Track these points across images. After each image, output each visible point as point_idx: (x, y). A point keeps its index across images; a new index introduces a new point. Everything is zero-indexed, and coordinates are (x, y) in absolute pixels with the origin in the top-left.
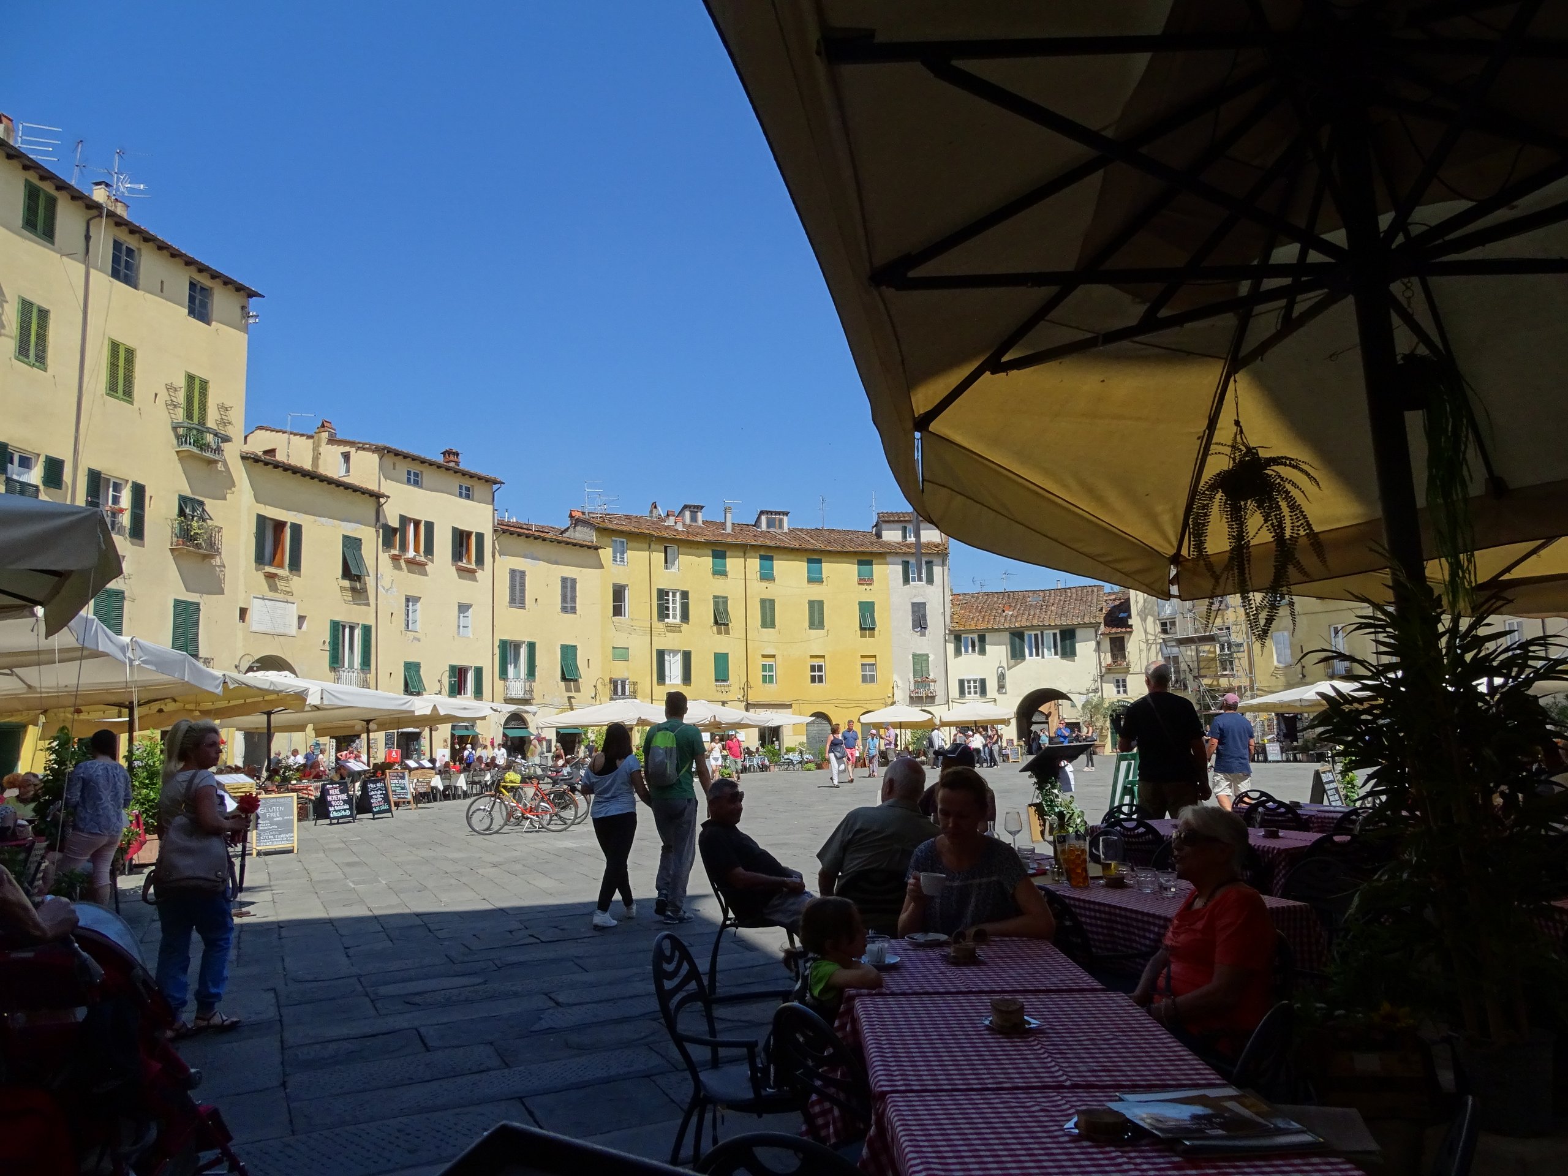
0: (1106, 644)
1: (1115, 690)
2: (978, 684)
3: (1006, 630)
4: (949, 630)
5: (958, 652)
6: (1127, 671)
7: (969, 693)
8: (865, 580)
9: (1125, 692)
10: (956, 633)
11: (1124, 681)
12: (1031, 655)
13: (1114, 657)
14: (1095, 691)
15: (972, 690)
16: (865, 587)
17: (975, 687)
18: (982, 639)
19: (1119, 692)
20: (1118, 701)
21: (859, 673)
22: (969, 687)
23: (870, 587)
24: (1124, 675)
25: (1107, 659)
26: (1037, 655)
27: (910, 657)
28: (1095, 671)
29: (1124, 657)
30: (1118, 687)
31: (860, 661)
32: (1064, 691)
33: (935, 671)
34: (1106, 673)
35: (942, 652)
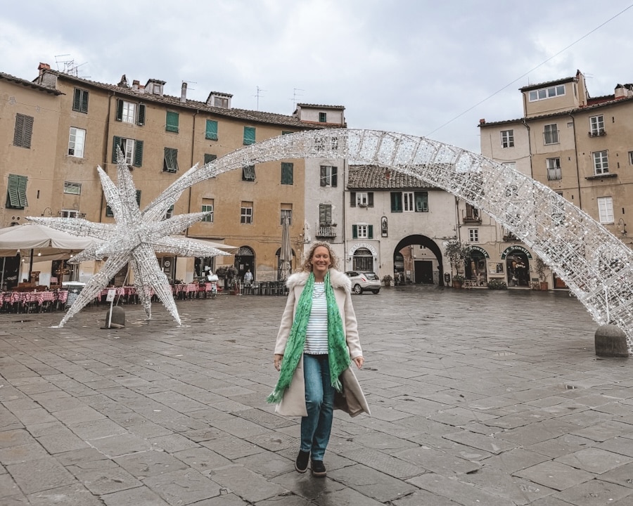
2: (367, 230)
3: (388, 189)
4: (347, 188)
6: (479, 225)
7: (360, 235)
9: (476, 239)
10: (352, 190)
11: (477, 232)
12: (406, 209)
13: (469, 213)
14: (455, 238)
15: (362, 233)
17: (365, 231)
18: (371, 196)
19: (472, 240)
20: (473, 247)
21: (279, 215)
22: (360, 232)
24: (476, 227)
25: (464, 215)
26: (411, 209)
27: (318, 207)
28: (454, 223)
29: (477, 214)
30: (471, 236)
31: (280, 208)
32: (431, 237)
33: (335, 218)
34: (463, 225)
35: (342, 203)
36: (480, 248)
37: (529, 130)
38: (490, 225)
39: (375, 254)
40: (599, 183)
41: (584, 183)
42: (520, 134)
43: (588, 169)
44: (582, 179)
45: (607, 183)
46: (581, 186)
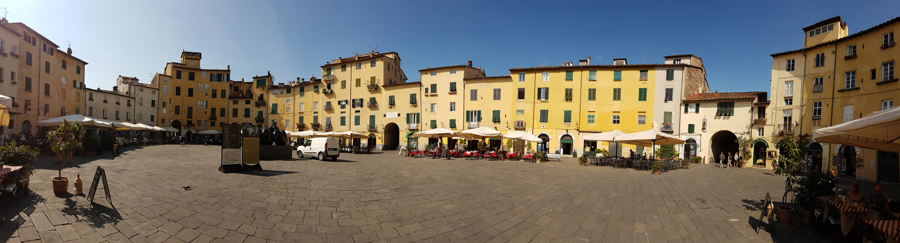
0: (756, 110)
1: (758, 133)
4: (684, 101)
5: (686, 111)
6: (765, 124)
8: (643, 78)
9: (763, 135)
10: (686, 102)
11: (763, 129)
13: (759, 116)
14: (748, 133)
16: (643, 81)
18: (698, 105)
19: (759, 134)
20: (759, 139)
21: (637, 119)
23: (646, 82)
24: (762, 126)
25: (756, 117)
26: (725, 115)
27: (664, 113)
28: (749, 123)
29: (764, 117)
30: (760, 132)
31: (637, 114)
32: (733, 132)
33: (674, 121)
34: (755, 124)
35: (679, 111)
36: (764, 140)
37: (806, 57)
38: (771, 125)
39: (698, 143)
40: (846, 94)
41: (837, 95)
42: (799, 60)
43: (841, 83)
44: (836, 92)
45: (852, 93)
46: (835, 97)
